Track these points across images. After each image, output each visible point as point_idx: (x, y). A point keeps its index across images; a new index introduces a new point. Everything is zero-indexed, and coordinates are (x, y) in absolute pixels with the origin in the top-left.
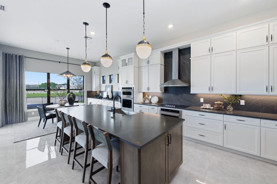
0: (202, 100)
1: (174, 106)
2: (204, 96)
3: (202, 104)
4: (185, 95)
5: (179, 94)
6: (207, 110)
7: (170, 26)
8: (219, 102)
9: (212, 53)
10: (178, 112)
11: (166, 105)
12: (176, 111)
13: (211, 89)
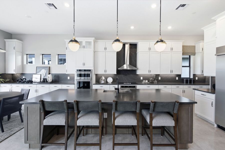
0: (142, 78)
1: (130, 83)
2: (143, 75)
3: (142, 81)
4: (132, 76)
5: (127, 75)
6: (146, 84)
7: (132, 28)
8: (152, 79)
9: (150, 51)
10: (134, 87)
11: (124, 83)
12: (133, 86)
13: (150, 71)
